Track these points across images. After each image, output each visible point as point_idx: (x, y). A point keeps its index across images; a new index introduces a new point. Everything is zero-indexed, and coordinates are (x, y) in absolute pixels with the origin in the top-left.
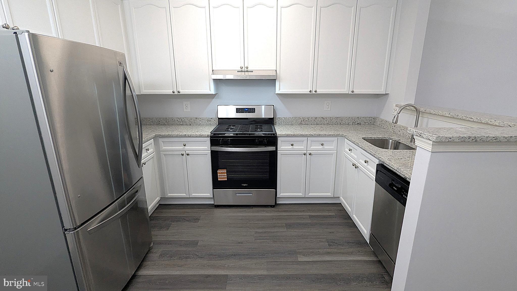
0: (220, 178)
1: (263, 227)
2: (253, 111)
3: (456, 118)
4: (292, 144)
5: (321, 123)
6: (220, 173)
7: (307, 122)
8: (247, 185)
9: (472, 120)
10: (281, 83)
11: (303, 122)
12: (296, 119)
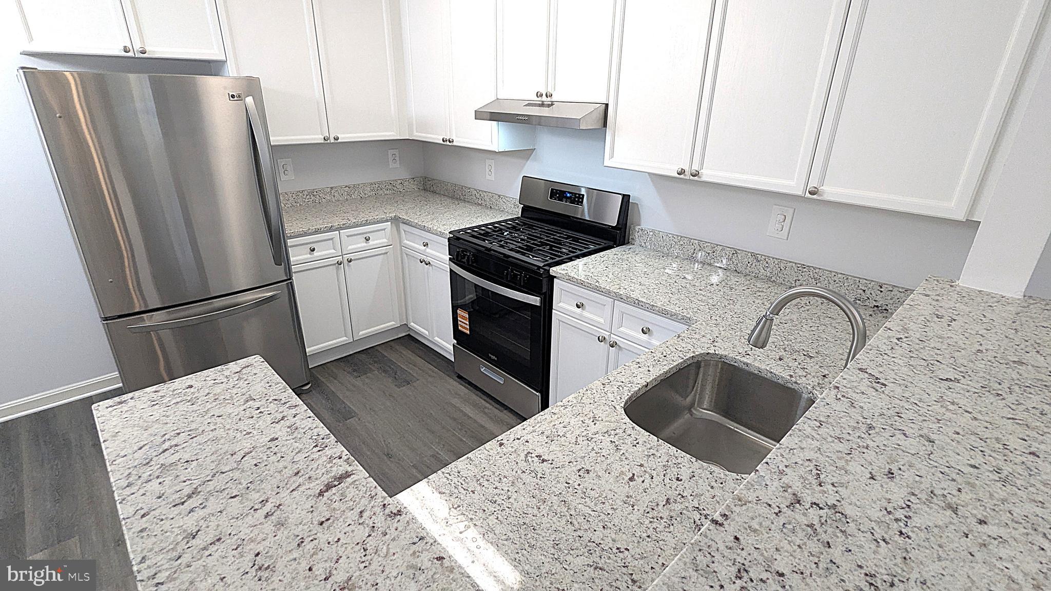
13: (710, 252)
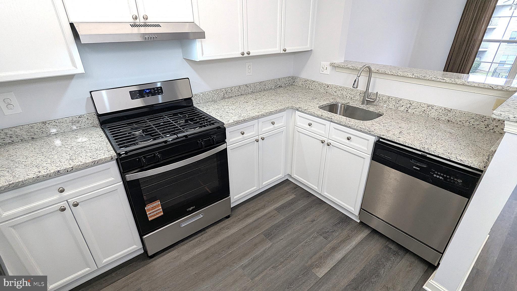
0: (151, 217)
1: (245, 255)
2: (160, 92)
3: (423, 79)
4: (243, 133)
5: (245, 93)
6: (149, 210)
7: (230, 94)
8: (194, 207)
9: (444, 81)
10: (203, 43)
11: (226, 96)
12: (217, 93)
13: (230, 91)
